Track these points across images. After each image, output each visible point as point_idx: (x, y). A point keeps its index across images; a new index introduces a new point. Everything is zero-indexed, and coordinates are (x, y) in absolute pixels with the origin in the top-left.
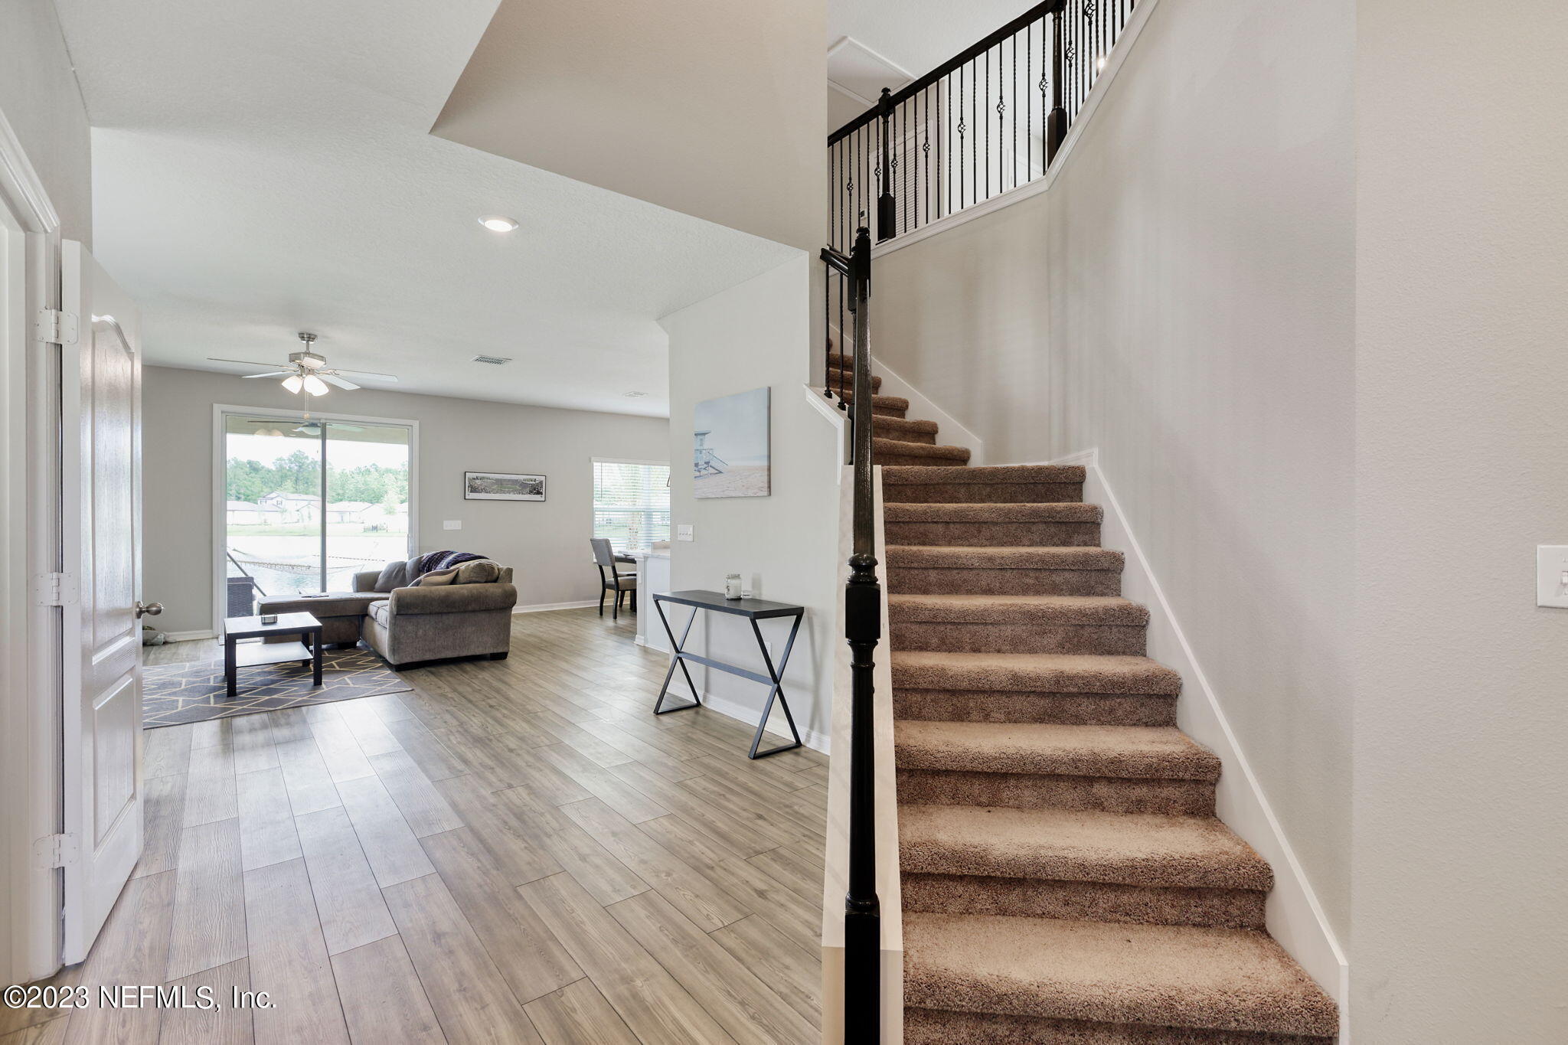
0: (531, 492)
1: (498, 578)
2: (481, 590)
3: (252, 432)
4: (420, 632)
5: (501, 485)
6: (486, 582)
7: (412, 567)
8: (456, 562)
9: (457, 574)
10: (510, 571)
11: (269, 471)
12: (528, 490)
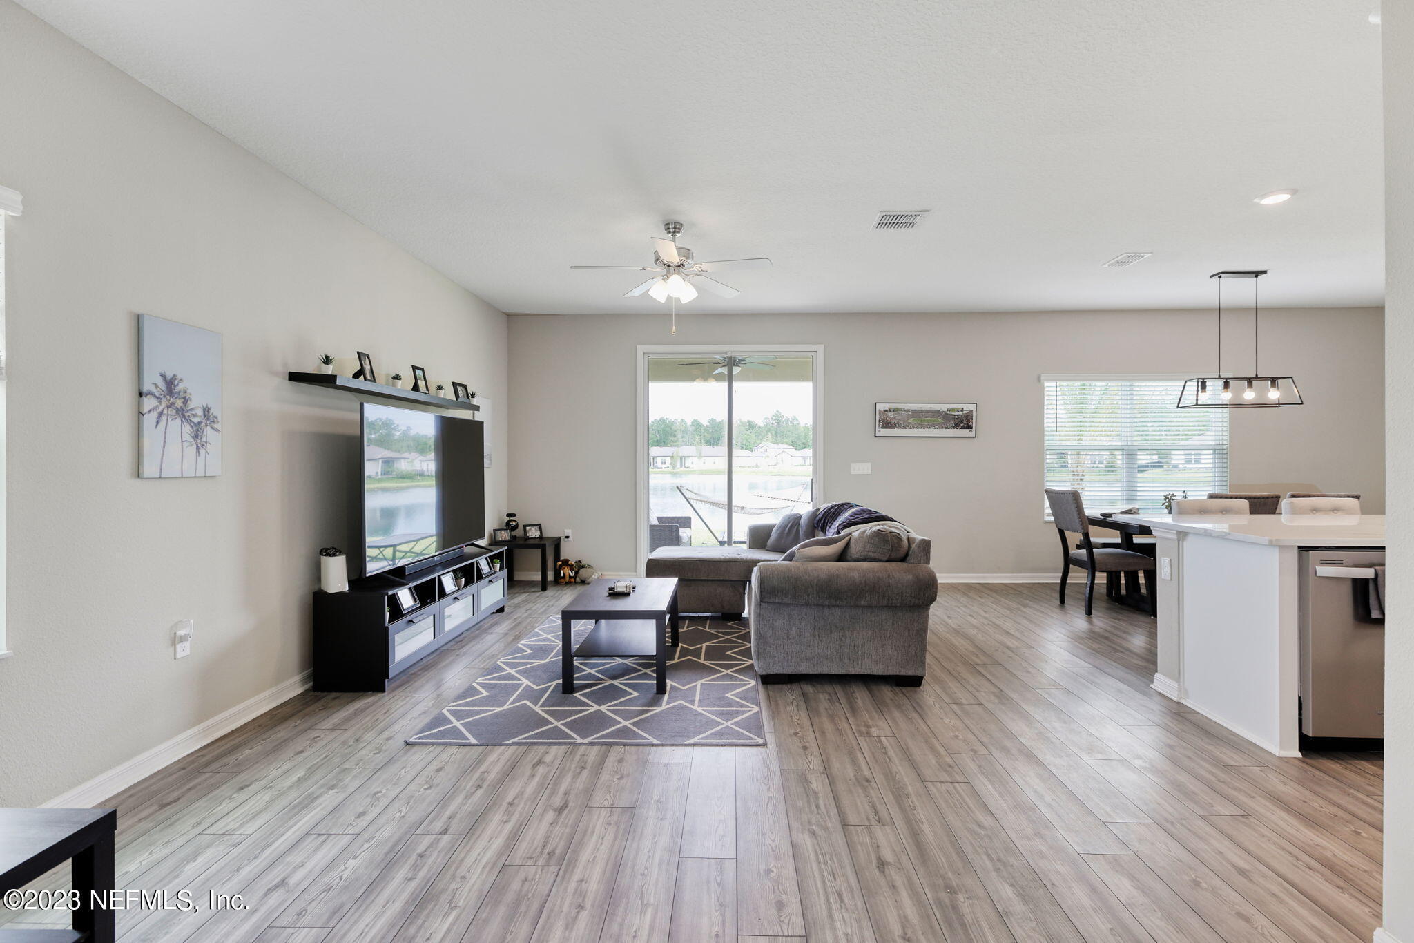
0: (956, 426)
1: (907, 555)
2: (880, 575)
3: (692, 379)
4: (794, 631)
5: (921, 418)
6: (887, 561)
7: (806, 522)
8: (848, 524)
9: (848, 544)
10: (926, 546)
11: (760, 427)
12: (952, 423)
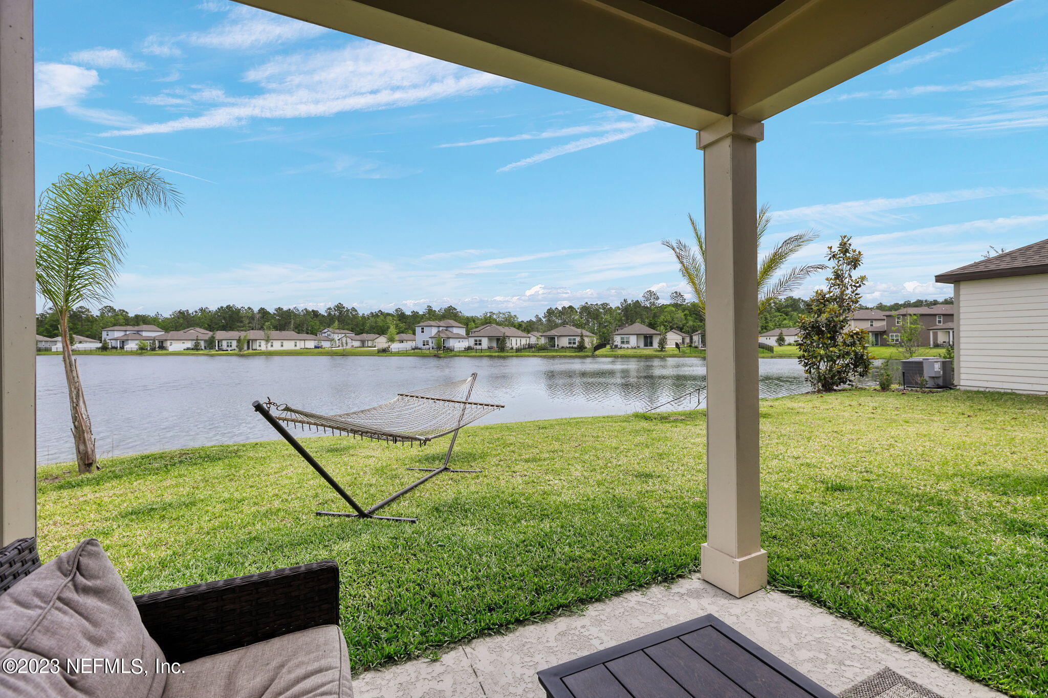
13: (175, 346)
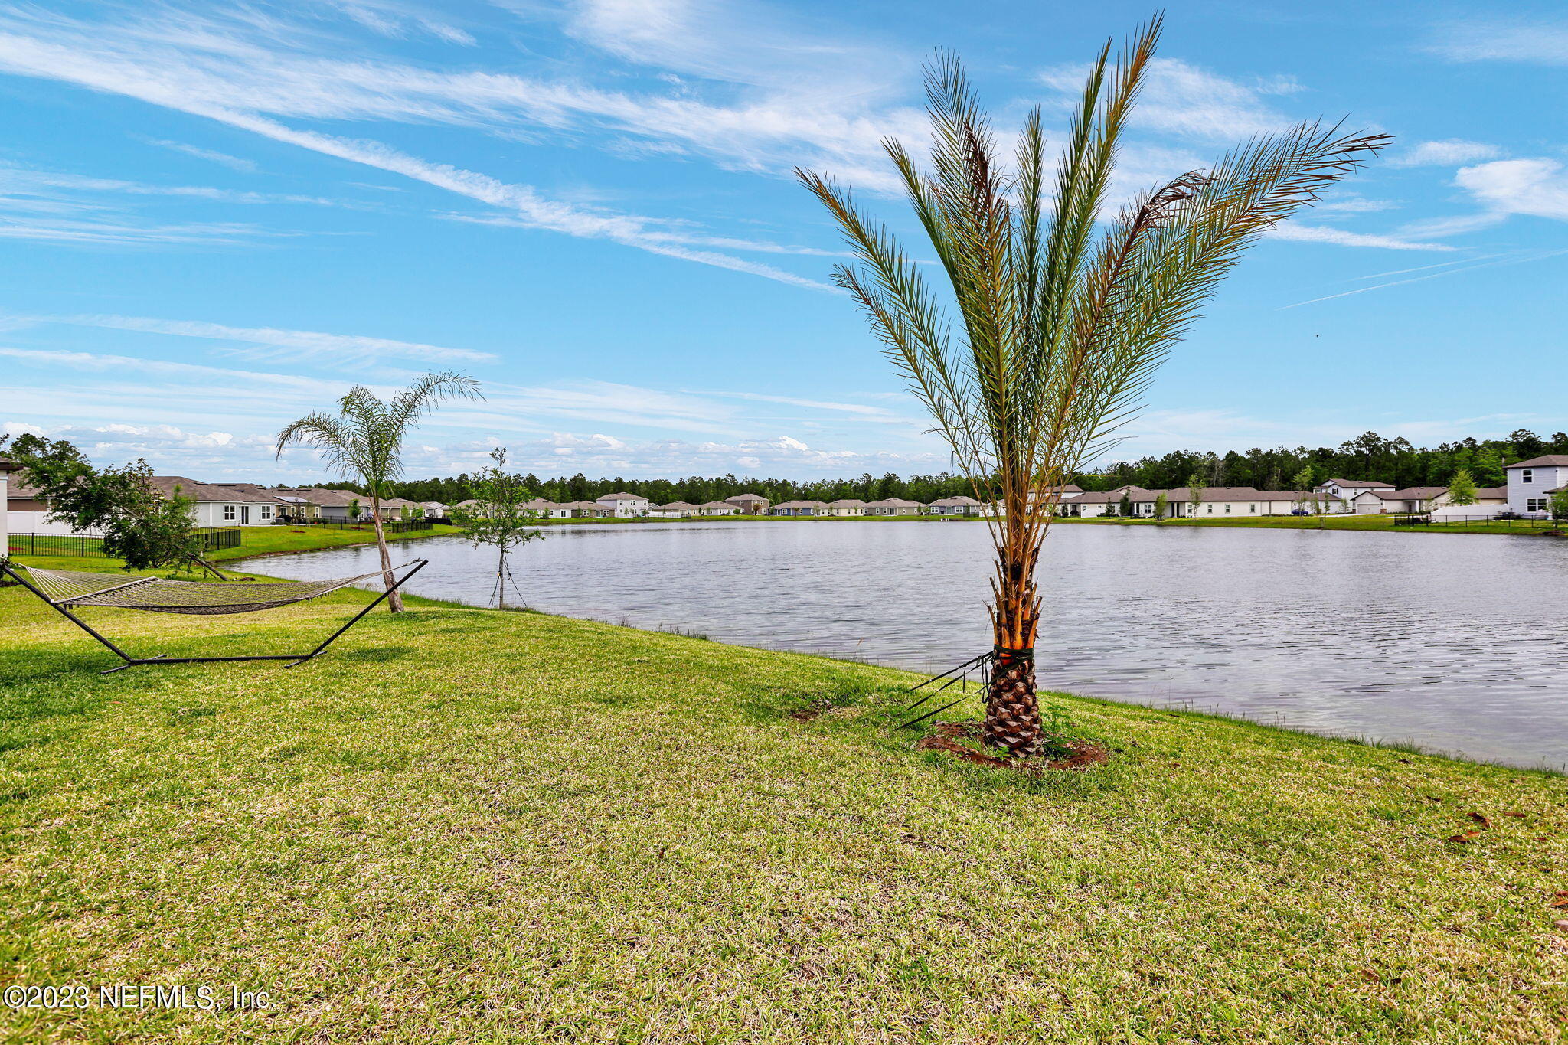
13: (1089, 511)
